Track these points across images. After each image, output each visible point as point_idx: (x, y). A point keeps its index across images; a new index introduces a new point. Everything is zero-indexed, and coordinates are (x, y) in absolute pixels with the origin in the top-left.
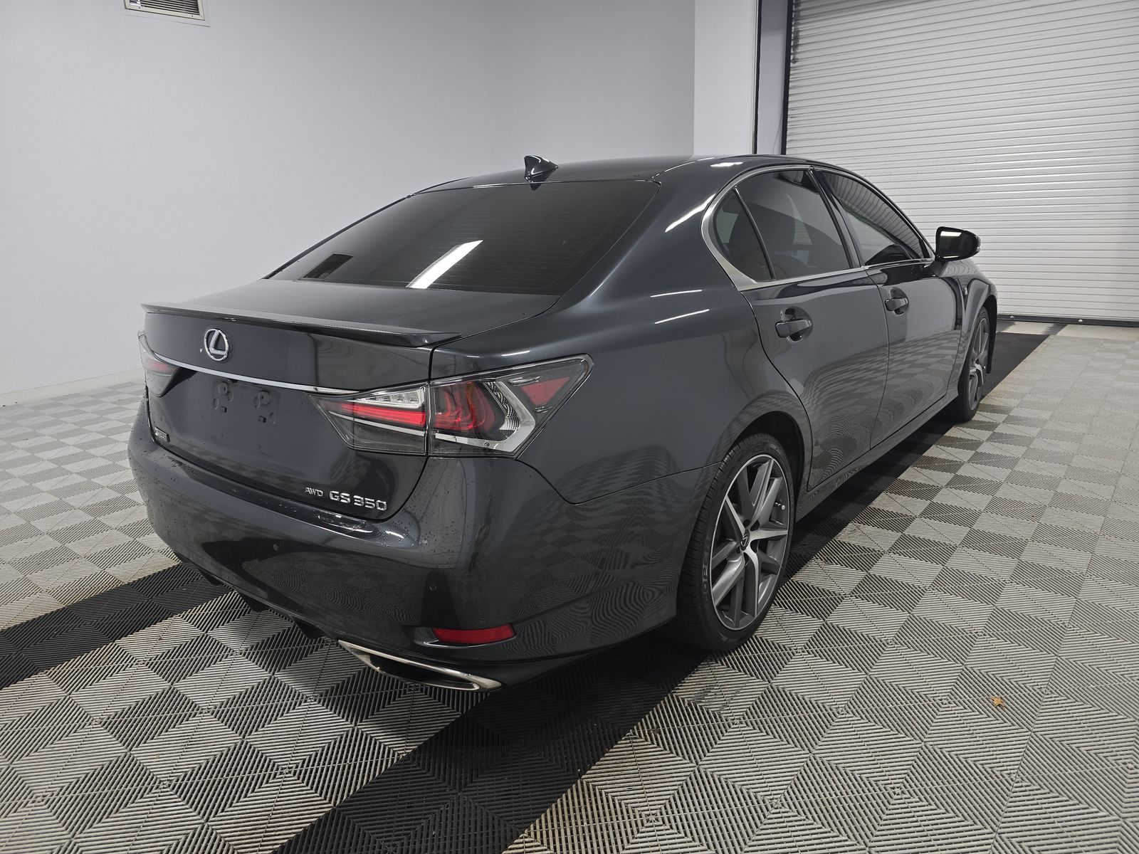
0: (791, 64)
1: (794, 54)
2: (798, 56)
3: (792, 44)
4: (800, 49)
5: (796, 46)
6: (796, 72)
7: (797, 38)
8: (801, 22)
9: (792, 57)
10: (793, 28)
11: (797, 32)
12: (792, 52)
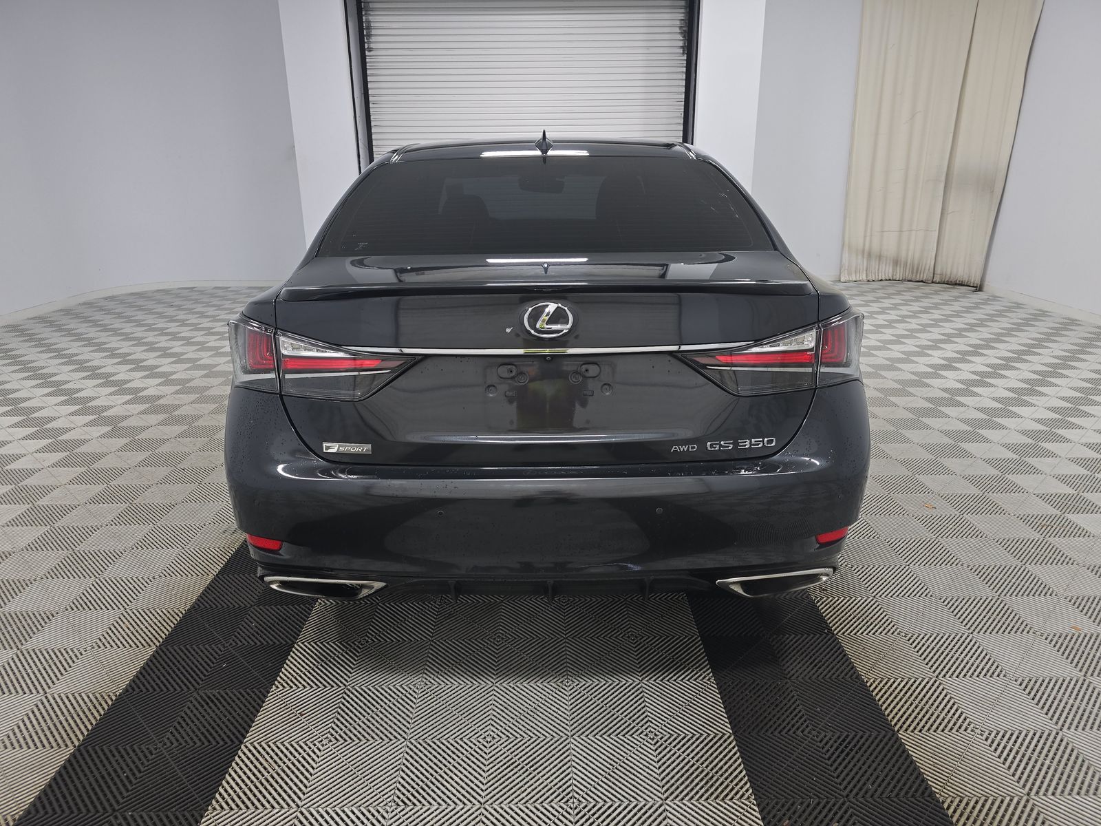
0: (366, 52)
1: (369, 43)
2: (372, 46)
3: (365, 33)
4: (373, 39)
5: (369, 36)
6: (372, 60)
7: (369, 28)
8: (371, 13)
9: (366, 46)
10: (364, 18)
11: (369, 22)
12: (366, 41)
